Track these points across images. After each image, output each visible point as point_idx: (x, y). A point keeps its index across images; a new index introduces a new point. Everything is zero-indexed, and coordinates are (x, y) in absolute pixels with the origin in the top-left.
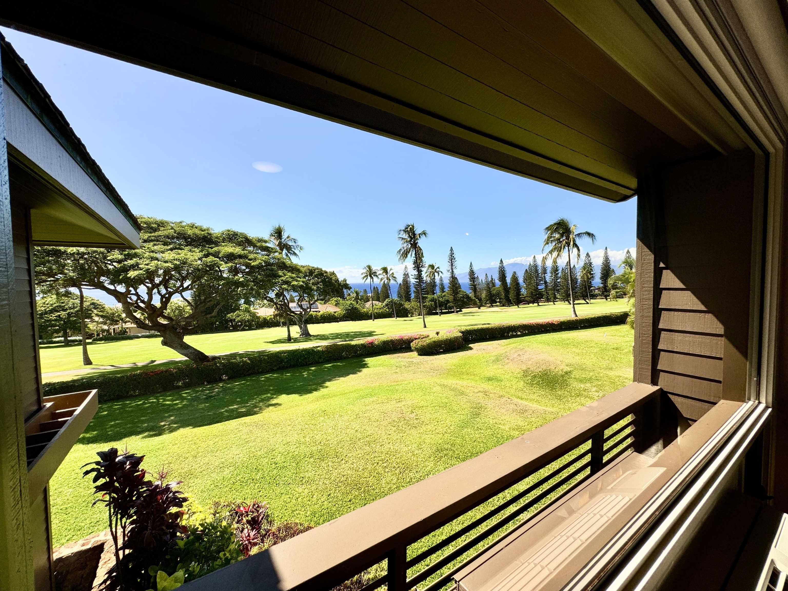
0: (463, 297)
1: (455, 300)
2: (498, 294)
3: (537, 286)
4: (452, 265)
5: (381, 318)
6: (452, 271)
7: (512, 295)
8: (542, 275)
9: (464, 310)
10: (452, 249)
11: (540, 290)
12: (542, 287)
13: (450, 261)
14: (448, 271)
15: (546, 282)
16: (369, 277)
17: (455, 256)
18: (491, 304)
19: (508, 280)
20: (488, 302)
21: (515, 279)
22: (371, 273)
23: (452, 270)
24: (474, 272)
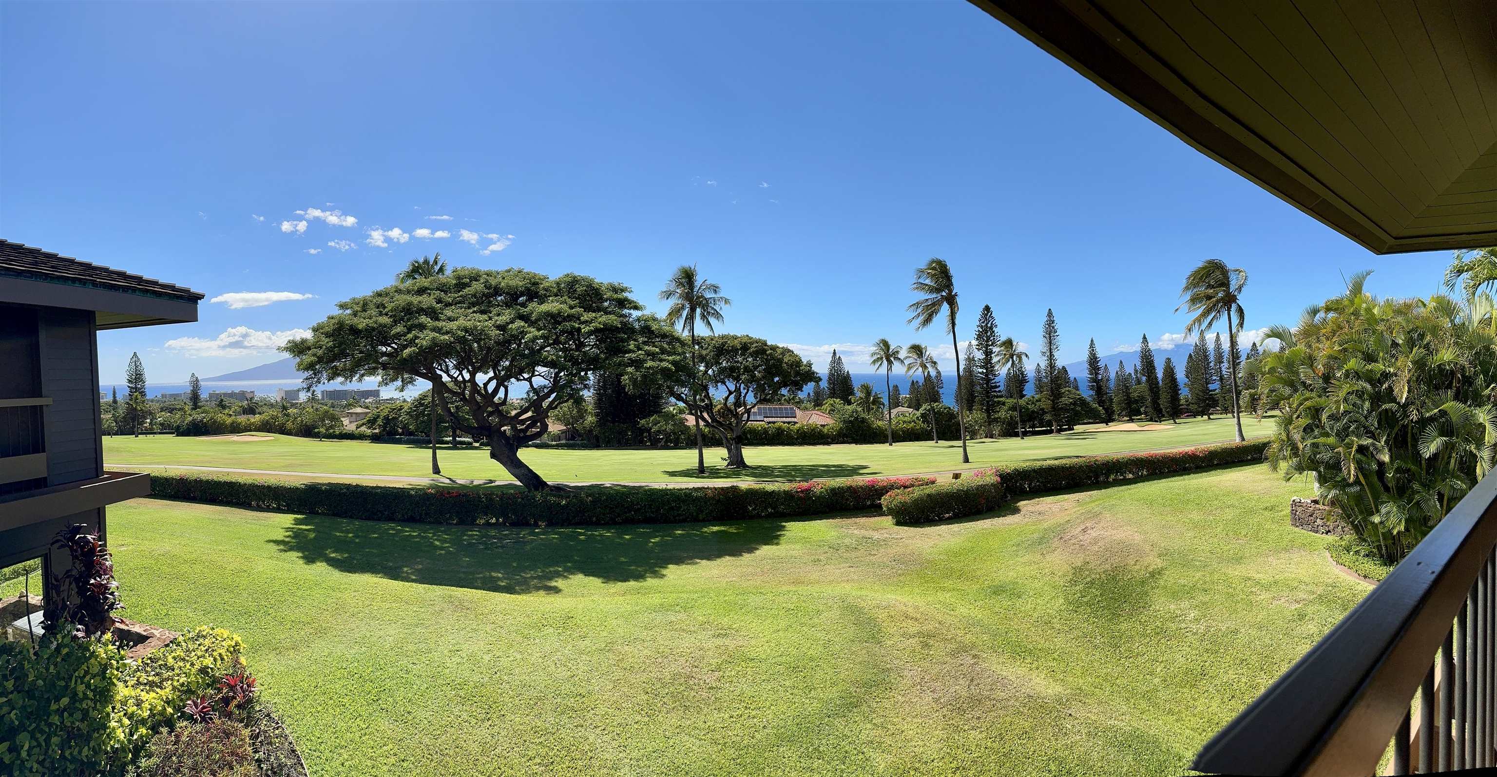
0: (1075, 404)
1: (1054, 408)
2: (1142, 399)
3: (1207, 385)
4: (1050, 343)
5: (910, 441)
6: (1051, 355)
7: (1164, 401)
8: (1215, 365)
9: (1078, 428)
10: (1050, 314)
11: (1212, 391)
12: (1215, 386)
13: (1047, 336)
14: (1044, 353)
15: (1222, 378)
16: (885, 362)
17: (1058, 325)
18: (1130, 417)
19: (1160, 374)
20: (1124, 413)
21: (1170, 372)
22: (887, 354)
23: (1051, 352)
24: (1096, 358)
